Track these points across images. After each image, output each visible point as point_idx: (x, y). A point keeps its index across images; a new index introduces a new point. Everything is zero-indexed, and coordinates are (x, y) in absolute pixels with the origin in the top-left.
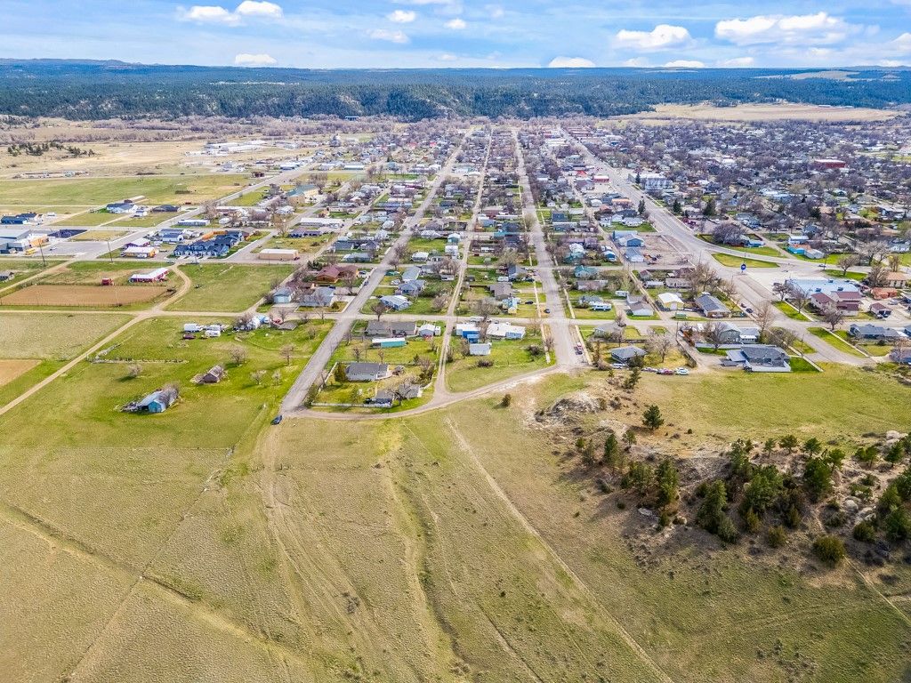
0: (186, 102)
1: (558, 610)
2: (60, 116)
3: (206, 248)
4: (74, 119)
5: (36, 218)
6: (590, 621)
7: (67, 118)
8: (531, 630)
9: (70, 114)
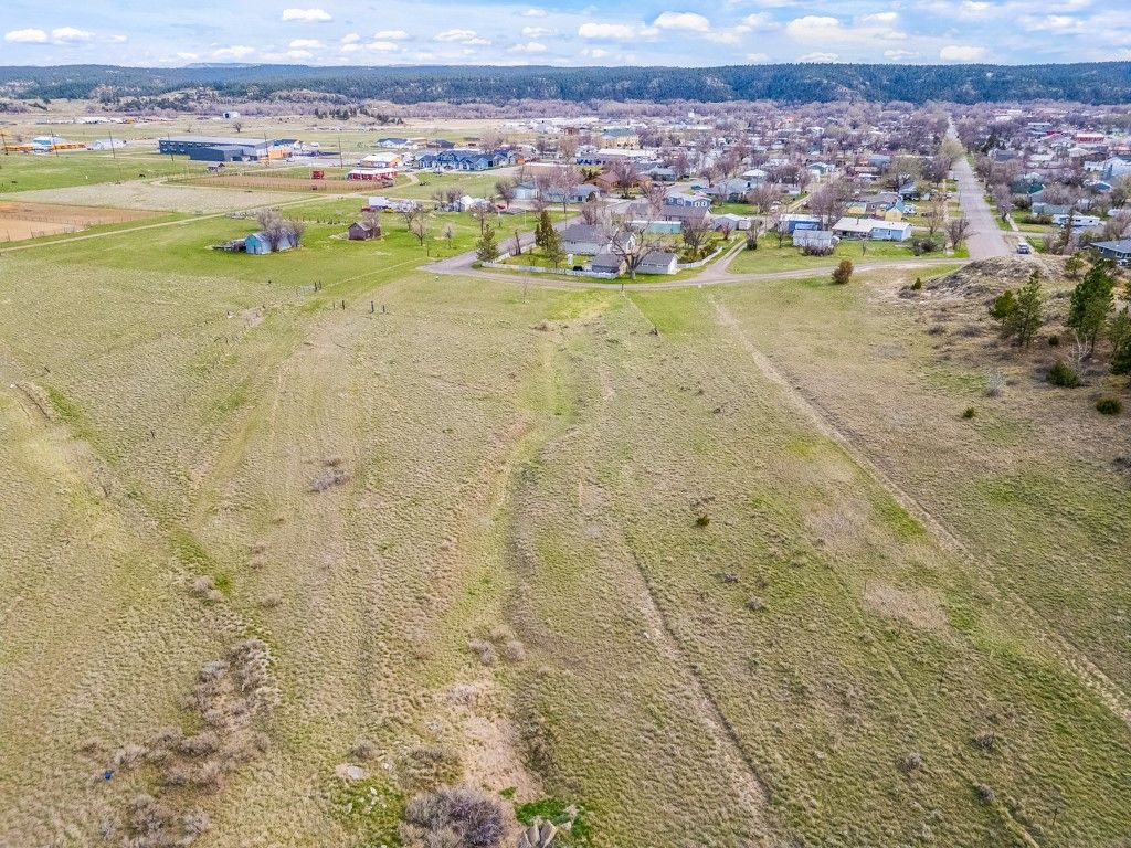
0: (522, 86)
1: (855, 582)
2: (387, 98)
3: (458, 158)
4: (401, 102)
5: (295, 145)
6: (963, 624)
7: (393, 101)
8: (751, 607)
9: (397, 97)
